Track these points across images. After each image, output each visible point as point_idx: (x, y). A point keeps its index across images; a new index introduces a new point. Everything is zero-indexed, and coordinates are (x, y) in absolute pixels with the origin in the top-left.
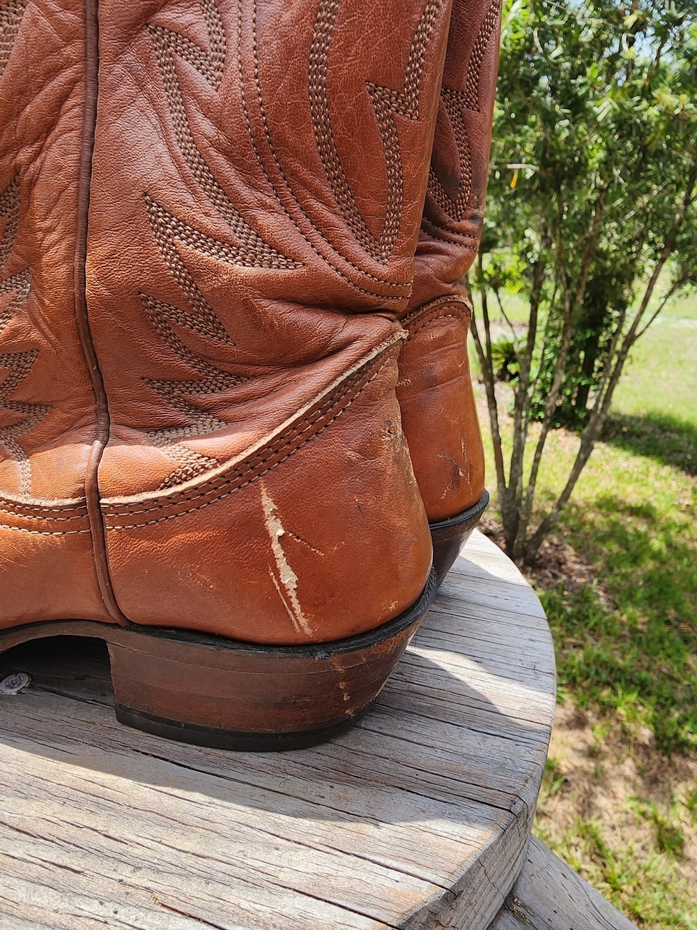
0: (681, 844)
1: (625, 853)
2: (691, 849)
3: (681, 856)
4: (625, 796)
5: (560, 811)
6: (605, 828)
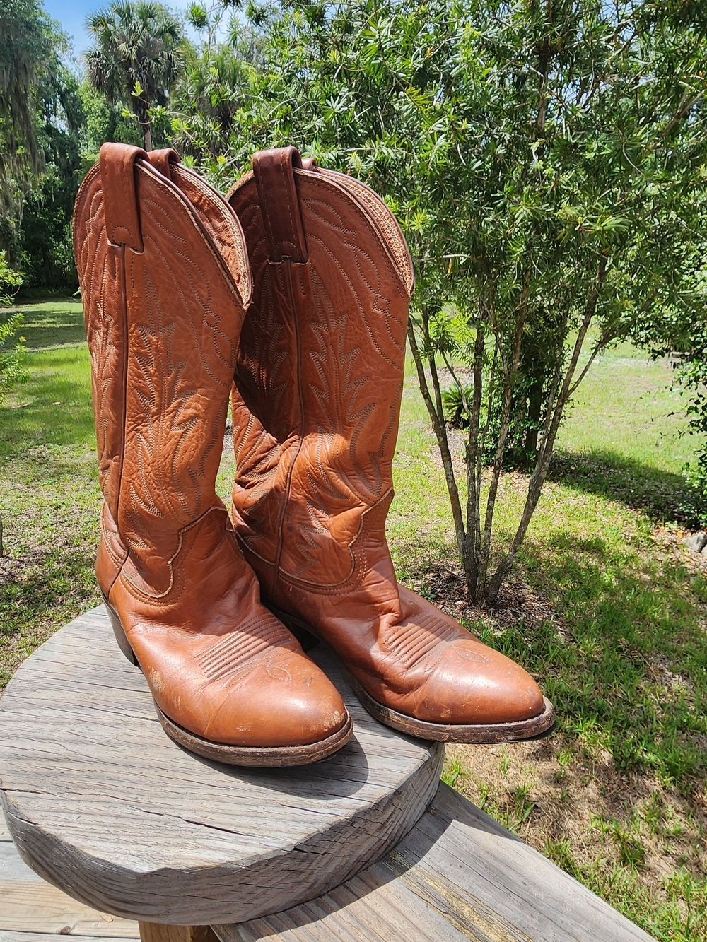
0: (642, 856)
1: (592, 869)
2: (652, 859)
3: (642, 867)
4: (590, 816)
5: (532, 836)
6: (574, 848)
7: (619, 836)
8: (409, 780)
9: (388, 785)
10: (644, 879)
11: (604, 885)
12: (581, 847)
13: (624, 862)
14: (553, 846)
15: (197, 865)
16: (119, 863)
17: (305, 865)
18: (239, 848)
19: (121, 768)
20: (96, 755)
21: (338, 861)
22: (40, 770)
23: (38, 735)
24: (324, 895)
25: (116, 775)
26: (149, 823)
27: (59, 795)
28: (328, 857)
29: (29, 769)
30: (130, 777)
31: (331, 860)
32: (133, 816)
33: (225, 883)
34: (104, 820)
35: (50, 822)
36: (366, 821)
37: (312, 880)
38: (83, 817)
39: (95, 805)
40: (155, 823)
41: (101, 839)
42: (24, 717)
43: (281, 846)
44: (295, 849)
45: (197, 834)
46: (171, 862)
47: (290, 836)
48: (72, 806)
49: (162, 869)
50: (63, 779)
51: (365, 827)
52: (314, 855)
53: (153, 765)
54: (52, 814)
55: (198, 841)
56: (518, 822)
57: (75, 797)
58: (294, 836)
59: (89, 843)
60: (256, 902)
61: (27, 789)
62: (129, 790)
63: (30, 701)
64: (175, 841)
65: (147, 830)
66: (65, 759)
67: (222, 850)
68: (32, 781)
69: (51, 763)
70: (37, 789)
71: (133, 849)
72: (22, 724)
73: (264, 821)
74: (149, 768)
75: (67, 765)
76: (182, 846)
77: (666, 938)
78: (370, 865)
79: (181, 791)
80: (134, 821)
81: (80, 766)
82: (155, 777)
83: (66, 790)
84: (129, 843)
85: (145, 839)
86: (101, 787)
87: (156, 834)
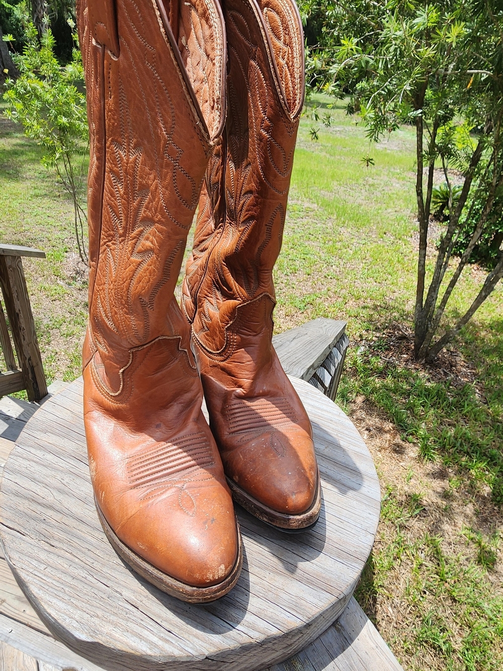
0: (494, 562)
1: (454, 560)
2: (500, 566)
3: (491, 569)
4: (462, 526)
5: (416, 527)
6: (444, 543)
7: (480, 545)
8: (321, 615)
10: (490, 577)
11: (459, 572)
12: (450, 544)
13: (478, 562)
14: (429, 538)
15: (124, 649)
16: (63, 624)
17: (213, 668)
18: (160, 643)
19: (89, 529)
21: (244, 666)
22: (29, 512)
23: (36, 476)
25: (83, 534)
26: (96, 592)
27: (37, 541)
28: (235, 664)
29: (21, 508)
30: (93, 541)
32: (86, 581)
33: (145, 666)
34: (63, 577)
35: (24, 566)
38: (49, 569)
39: (60, 561)
40: (101, 594)
41: (57, 596)
42: (31, 457)
43: (195, 653)
44: (207, 658)
45: (130, 616)
46: (103, 639)
47: (205, 645)
48: (43, 556)
49: (96, 643)
50: (44, 526)
51: (273, 647)
52: (223, 663)
54: (27, 558)
55: (130, 624)
56: (409, 515)
57: (47, 547)
58: (208, 646)
61: (16, 528)
62: (89, 553)
63: (39, 442)
64: (112, 618)
65: (93, 599)
66: (50, 507)
67: (147, 641)
68: (20, 522)
69: (39, 507)
70: (23, 531)
71: (77, 614)
72: (28, 463)
75: (50, 513)
76: (116, 625)
77: (495, 619)
78: (272, 666)
80: (86, 586)
81: (58, 517)
83: (43, 538)
84: (77, 607)
85: (89, 607)
86: (69, 543)
87: (98, 605)
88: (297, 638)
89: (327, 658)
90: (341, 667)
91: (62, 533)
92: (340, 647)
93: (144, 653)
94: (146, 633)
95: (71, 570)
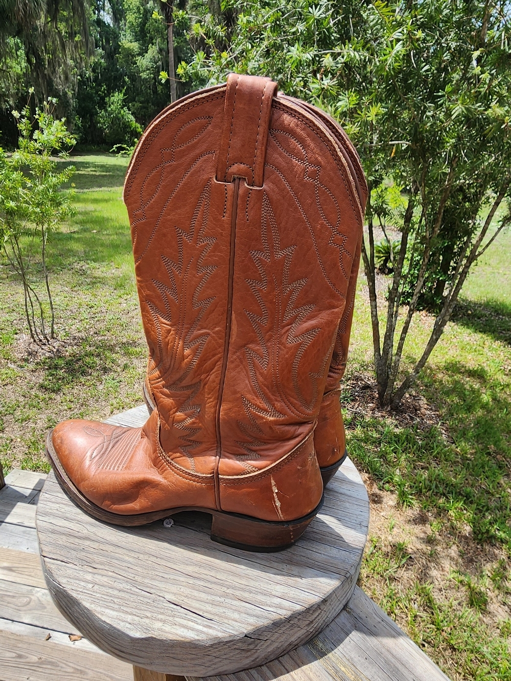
0: (485, 603)
1: (447, 607)
2: (492, 606)
3: (484, 611)
4: (450, 570)
5: (405, 578)
6: (435, 590)
7: (470, 587)
8: (334, 592)
9: (318, 594)
10: (484, 619)
11: (454, 619)
12: (440, 590)
13: (471, 605)
14: (420, 587)
15: (174, 638)
16: (119, 627)
17: (251, 647)
18: (205, 630)
19: (125, 551)
20: (108, 538)
21: (276, 645)
22: (68, 545)
23: (68, 515)
24: (263, 665)
25: (121, 556)
26: (141, 599)
27: (80, 566)
28: (269, 642)
29: (61, 542)
30: (131, 560)
31: (271, 644)
32: (131, 592)
33: (193, 653)
34: (110, 591)
35: (73, 587)
36: (299, 619)
37: (256, 656)
38: (96, 587)
39: (105, 579)
40: (146, 600)
41: (107, 607)
43: (236, 633)
44: (246, 636)
45: (175, 613)
46: (155, 633)
47: (243, 625)
48: (89, 577)
49: (149, 638)
50: (84, 554)
51: (298, 623)
52: (259, 641)
53: (147, 551)
54: (75, 581)
55: (176, 619)
56: (397, 566)
57: (90, 570)
58: (246, 626)
59: (98, 609)
60: (214, 666)
61: (59, 558)
62: (130, 570)
64: (160, 616)
65: (140, 605)
66: (87, 538)
67: (193, 629)
68: (62, 553)
69: (77, 540)
70: (65, 560)
71: (129, 618)
72: (58, 505)
73: (224, 610)
74: (145, 553)
75: (87, 543)
76: (164, 622)
77: (496, 662)
78: (299, 647)
79: (166, 576)
80: (132, 596)
81: (96, 545)
82: (148, 562)
83: (85, 563)
84: (127, 613)
85: (138, 612)
86: (110, 564)
87: (146, 609)
88: (317, 614)
89: (343, 635)
90: (355, 640)
91: (101, 557)
92: (352, 626)
93: (192, 639)
94: (191, 624)
95: (116, 585)
